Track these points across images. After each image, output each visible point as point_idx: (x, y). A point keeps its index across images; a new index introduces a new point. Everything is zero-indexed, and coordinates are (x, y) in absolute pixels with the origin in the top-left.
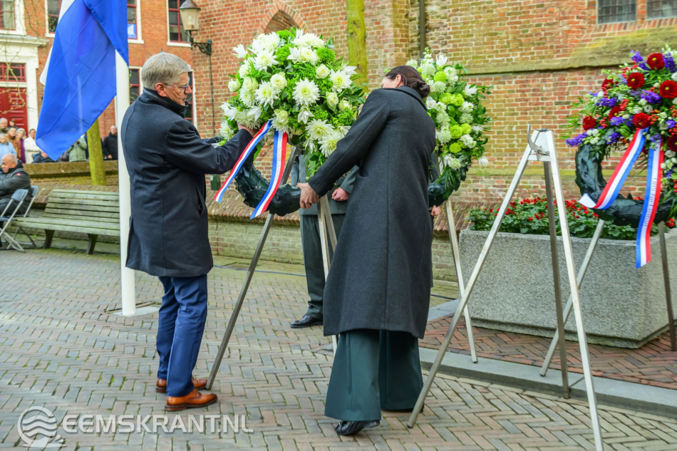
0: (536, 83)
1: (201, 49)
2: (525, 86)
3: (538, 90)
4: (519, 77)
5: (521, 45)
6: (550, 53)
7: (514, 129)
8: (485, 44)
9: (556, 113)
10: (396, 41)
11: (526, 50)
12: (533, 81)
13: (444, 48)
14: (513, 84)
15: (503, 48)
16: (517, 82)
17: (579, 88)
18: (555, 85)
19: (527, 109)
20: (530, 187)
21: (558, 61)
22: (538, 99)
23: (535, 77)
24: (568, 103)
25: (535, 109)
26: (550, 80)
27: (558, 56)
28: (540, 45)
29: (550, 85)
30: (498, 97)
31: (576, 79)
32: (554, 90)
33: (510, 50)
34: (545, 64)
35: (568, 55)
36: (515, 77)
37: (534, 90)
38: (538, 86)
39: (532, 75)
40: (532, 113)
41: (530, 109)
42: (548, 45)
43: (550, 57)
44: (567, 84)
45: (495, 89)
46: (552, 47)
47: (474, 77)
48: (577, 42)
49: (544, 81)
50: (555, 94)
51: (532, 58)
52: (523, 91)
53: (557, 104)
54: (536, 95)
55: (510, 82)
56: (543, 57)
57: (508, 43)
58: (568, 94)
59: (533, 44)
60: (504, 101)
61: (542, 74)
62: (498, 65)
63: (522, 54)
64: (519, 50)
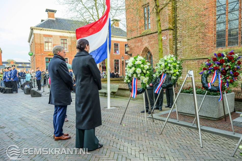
0: (202, 61)
1: (130, 55)
2: (199, 62)
4: (197, 60)
5: (198, 53)
6: (205, 54)
7: (196, 72)
8: (190, 53)
10: (170, 53)
13: (181, 54)
14: (196, 61)
15: (194, 54)
16: (197, 61)
19: (199, 67)
20: (200, 84)
26: (205, 61)
27: (207, 55)
28: (202, 53)
30: (193, 64)
33: (196, 54)
34: (204, 57)
35: (209, 55)
37: (201, 63)
39: (201, 60)
43: (205, 55)
45: (192, 63)
46: (205, 53)
47: (187, 60)
48: (211, 52)
49: (203, 61)
51: (201, 56)
55: (195, 61)
56: (203, 56)
57: (195, 52)
59: (201, 53)
60: (194, 65)
61: (203, 59)
62: (193, 58)
63: (198, 55)
64: (197, 54)
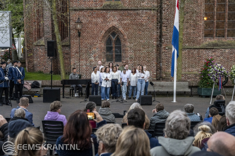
2: (189, 52)
3: (193, 53)
9: (197, 59)
11: (190, 43)
12: (192, 51)
13: (167, 41)
17: (203, 53)
18: (197, 52)
21: (198, 46)
22: (193, 55)
23: (192, 50)
24: (200, 56)
25: (192, 58)
27: (198, 45)
28: (193, 42)
29: (196, 52)
31: (202, 51)
32: (197, 53)
33: (186, 43)
34: (195, 47)
36: (187, 50)
38: (193, 52)
40: (191, 59)
41: (191, 57)
42: (196, 42)
43: (196, 45)
44: (200, 52)
50: (197, 54)
51: (191, 45)
52: (189, 53)
53: (197, 56)
54: (192, 54)
55: (185, 51)
56: (194, 45)
57: (185, 41)
58: (200, 54)
61: (194, 49)
64: (188, 43)
